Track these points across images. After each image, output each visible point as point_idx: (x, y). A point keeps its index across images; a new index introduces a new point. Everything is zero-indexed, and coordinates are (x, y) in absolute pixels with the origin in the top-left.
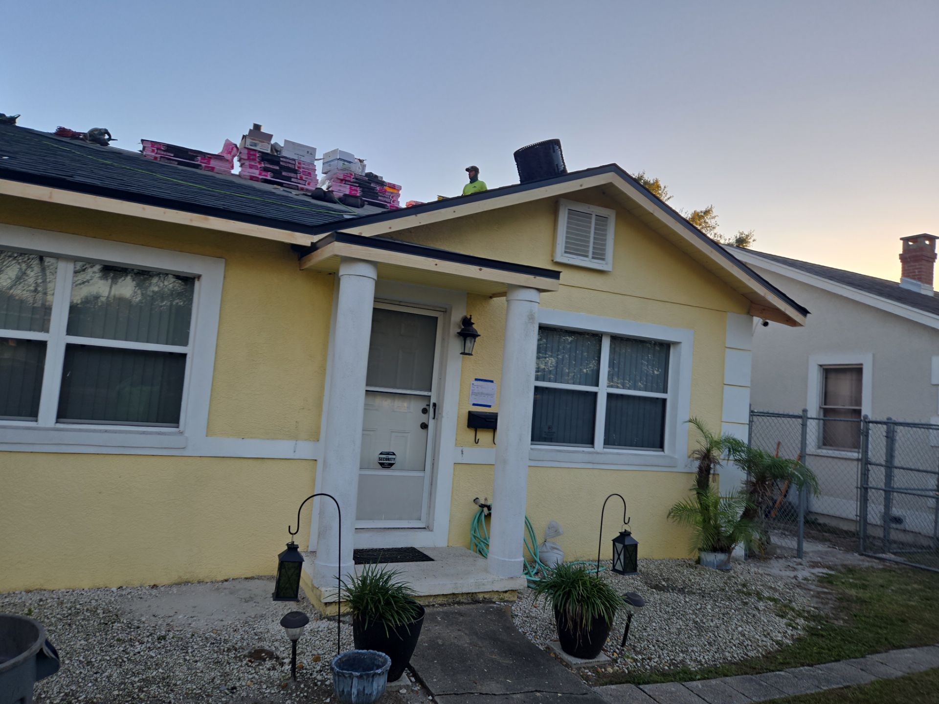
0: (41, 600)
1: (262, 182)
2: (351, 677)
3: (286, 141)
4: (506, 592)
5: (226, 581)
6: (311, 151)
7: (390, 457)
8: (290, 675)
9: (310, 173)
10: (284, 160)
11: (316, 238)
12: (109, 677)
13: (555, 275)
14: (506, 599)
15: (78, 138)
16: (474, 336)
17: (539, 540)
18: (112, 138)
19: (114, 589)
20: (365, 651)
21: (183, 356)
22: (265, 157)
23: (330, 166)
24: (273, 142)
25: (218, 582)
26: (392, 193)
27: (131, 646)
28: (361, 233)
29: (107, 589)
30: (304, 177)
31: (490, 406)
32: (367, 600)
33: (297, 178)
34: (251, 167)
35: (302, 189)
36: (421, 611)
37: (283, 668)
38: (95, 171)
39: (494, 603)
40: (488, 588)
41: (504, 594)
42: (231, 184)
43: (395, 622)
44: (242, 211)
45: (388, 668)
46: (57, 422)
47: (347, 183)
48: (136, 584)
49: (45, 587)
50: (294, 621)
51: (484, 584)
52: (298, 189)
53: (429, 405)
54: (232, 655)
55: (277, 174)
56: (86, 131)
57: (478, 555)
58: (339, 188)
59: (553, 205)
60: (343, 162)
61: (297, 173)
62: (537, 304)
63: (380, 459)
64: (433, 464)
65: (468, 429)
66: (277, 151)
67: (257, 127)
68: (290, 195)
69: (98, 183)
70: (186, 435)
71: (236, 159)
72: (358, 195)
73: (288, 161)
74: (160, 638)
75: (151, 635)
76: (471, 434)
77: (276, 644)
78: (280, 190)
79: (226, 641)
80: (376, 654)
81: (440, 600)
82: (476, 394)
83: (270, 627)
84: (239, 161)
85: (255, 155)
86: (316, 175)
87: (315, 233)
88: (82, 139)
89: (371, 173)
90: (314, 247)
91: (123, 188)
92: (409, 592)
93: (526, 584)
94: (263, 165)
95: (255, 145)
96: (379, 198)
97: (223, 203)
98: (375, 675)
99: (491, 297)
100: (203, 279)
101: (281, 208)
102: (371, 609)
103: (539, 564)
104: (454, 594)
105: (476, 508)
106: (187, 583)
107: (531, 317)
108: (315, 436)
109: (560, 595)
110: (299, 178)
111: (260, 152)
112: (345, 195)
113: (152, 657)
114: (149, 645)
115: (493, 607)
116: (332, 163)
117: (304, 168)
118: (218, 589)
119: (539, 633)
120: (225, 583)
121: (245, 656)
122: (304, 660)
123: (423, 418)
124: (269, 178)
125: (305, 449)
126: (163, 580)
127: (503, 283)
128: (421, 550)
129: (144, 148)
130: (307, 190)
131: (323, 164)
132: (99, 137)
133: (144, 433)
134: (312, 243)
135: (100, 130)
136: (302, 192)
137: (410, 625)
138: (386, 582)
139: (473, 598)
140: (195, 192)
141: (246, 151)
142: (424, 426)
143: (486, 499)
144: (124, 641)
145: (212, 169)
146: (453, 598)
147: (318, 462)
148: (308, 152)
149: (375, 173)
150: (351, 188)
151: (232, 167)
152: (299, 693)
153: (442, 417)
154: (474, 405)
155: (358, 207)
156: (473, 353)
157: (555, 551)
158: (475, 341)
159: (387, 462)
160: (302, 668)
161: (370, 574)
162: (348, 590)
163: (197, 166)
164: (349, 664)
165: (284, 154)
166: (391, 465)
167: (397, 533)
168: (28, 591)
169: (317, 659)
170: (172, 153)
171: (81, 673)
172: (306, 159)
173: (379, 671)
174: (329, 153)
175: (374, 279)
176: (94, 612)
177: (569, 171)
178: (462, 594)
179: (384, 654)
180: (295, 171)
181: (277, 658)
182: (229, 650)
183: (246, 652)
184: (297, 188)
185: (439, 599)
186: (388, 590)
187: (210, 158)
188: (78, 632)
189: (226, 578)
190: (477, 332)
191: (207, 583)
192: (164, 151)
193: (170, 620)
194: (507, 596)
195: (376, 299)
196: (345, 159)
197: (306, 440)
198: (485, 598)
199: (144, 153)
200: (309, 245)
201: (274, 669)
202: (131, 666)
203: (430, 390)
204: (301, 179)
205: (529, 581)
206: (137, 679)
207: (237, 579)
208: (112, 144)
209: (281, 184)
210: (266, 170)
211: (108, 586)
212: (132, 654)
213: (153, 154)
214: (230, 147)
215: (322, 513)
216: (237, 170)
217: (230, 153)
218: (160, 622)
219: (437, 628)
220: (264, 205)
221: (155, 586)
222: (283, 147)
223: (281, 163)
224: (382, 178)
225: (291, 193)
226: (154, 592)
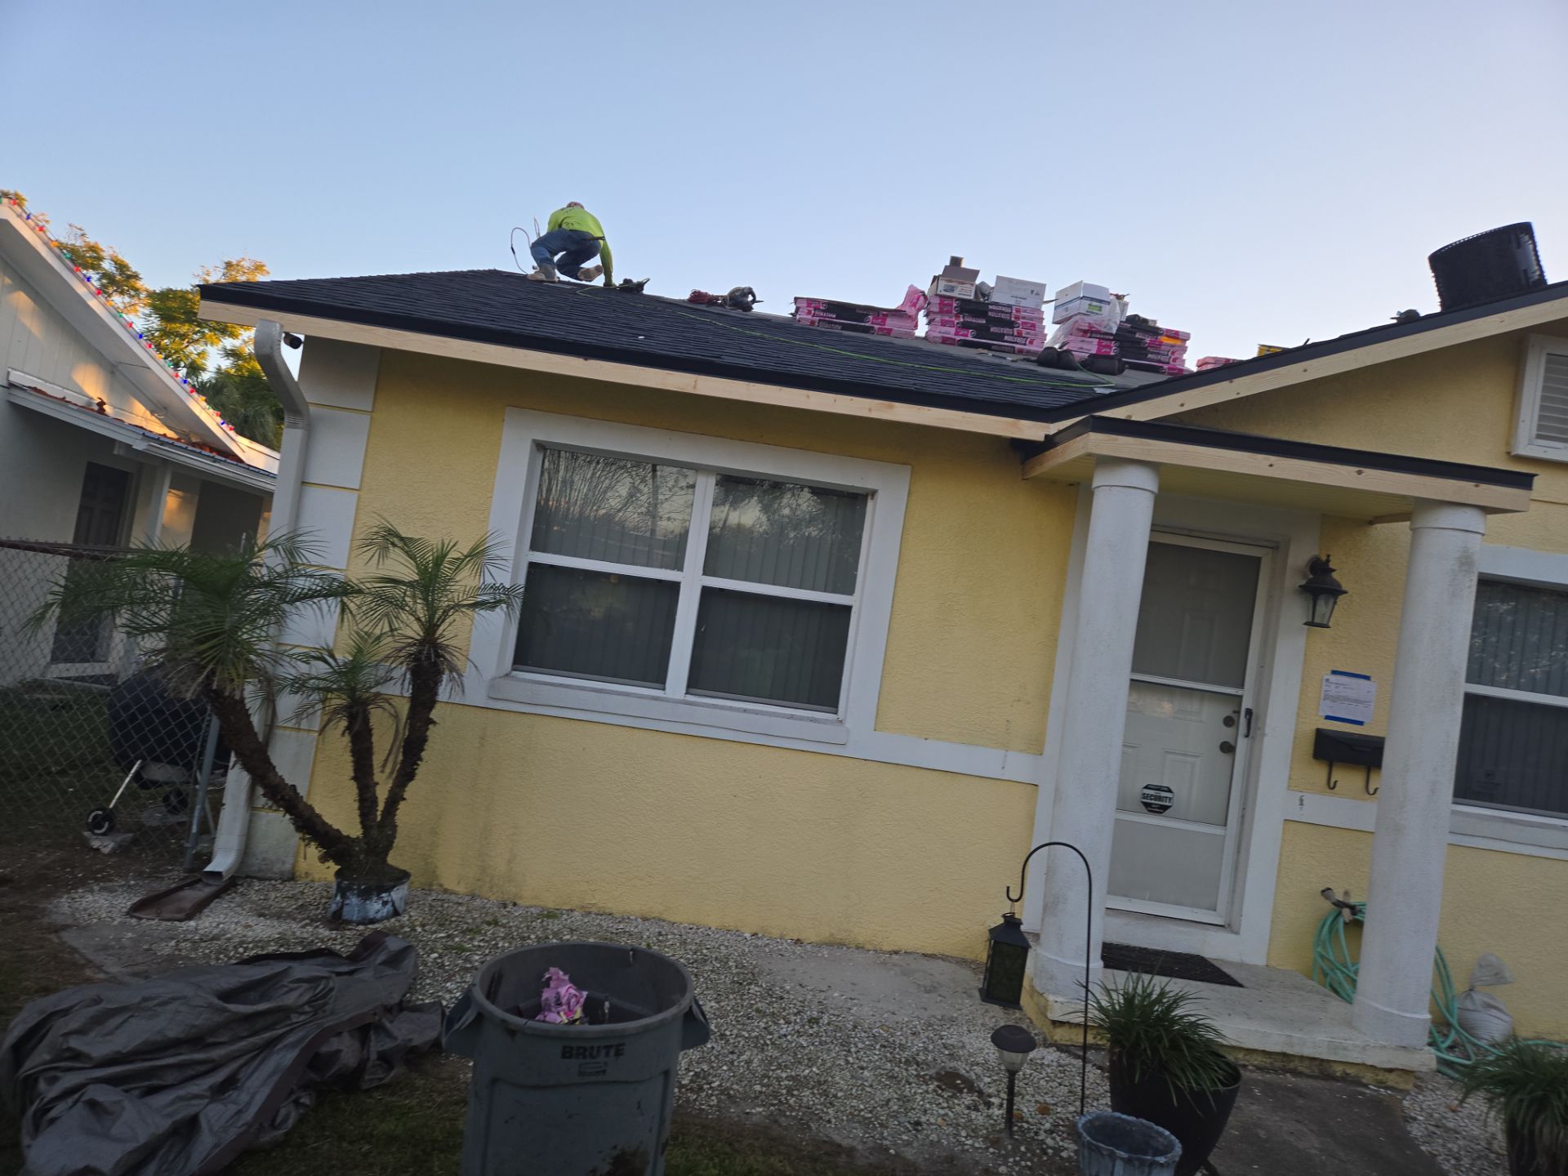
0: (660, 934)
1: (960, 345)
2: (1113, 1157)
3: (999, 278)
4: (1391, 1071)
5: (896, 953)
6: (1037, 290)
7: (1164, 794)
8: (1003, 1126)
9: (1033, 326)
10: (994, 307)
11: (1053, 428)
12: (749, 1062)
13: (1523, 481)
14: (1390, 1083)
15: (715, 304)
16: (1335, 592)
17: (1459, 986)
18: (757, 299)
19: (747, 935)
20: (1132, 1118)
21: (847, 609)
22: (965, 306)
23: (1067, 310)
24: (978, 282)
25: (884, 953)
26: (1173, 346)
27: (776, 1024)
28: (1130, 416)
29: (738, 933)
30: (1024, 331)
31: (1361, 723)
32: (1138, 1034)
33: (1013, 335)
34: (944, 323)
35: (1021, 351)
36: (1233, 1075)
37: (990, 1111)
38: (744, 347)
39: (1366, 1086)
40: (1354, 1057)
41: (1387, 1074)
42: (916, 352)
43: (1189, 1082)
44: (942, 392)
45: (1177, 1159)
46: (686, 693)
47: (1094, 335)
48: (775, 933)
49: (665, 916)
50: (1011, 1040)
51: (1345, 1049)
52: (1014, 353)
53: (1238, 712)
54: (912, 1070)
55: (981, 331)
56: (725, 293)
57: (1328, 991)
58: (1080, 345)
59: (1515, 346)
60: (1089, 302)
61: (1013, 328)
62: (1479, 536)
63: (1145, 796)
64: (1243, 816)
65: (1313, 761)
66: (984, 295)
67: (956, 261)
68: (1004, 362)
69: (751, 364)
70: (847, 725)
71: (922, 313)
72: (1112, 354)
73: (1000, 308)
74: (813, 1021)
75: (799, 1012)
76: (1320, 772)
77: (978, 1069)
78: (988, 356)
79: (902, 1047)
80: (1152, 1128)
81: (1257, 1060)
82: (1334, 699)
83: (965, 1039)
84: (927, 315)
85: (951, 305)
86: (1044, 327)
87: (1053, 421)
88: (721, 305)
89: (1136, 316)
90: (1050, 442)
91: (782, 369)
92: (1211, 1036)
93: (1434, 1065)
94: (962, 320)
95: (952, 289)
96: (1149, 356)
97: (912, 382)
98: (1153, 1164)
99: (1371, 523)
100: (880, 496)
101: (996, 383)
102: (1145, 1050)
103: (1457, 1032)
104: (1284, 1055)
105: (1327, 905)
106: (841, 945)
107: (1466, 561)
108: (1036, 746)
109: (1521, 1101)
110: (1015, 334)
111: (958, 299)
112: (1091, 356)
113: (804, 1047)
114: (797, 1027)
115: (1363, 1094)
116: (1070, 305)
117: (1024, 318)
118: (884, 963)
119: (1466, 1162)
120: (894, 956)
121: (931, 1078)
122: (1025, 1107)
123: (1226, 734)
124: (970, 338)
125: (1019, 767)
126: (810, 936)
127: (1404, 497)
128: (1216, 964)
129: (797, 309)
130: (1028, 352)
131: (1056, 308)
132: (741, 299)
133: (792, 717)
134: (1047, 436)
135: (743, 289)
136: (1022, 357)
137: (1216, 1094)
138: (1170, 1009)
139: (1322, 1069)
140: (874, 368)
141: (937, 301)
142: (1228, 748)
143: (1346, 893)
144: (764, 1015)
145: (890, 331)
146: (1283, 1062)
147: (1040, 788)
148: (1032, 292)
149: (1143, 315)
150: (1099, 344)
151: (916, 326)
152: (1018, 1159)
153: (1264, 735)
154: (1328, 718)
155: (1113, 374)
156: (1330, 624)
157: (1494, 1012)
158: (1335, 603)
159: (1156, 802)
160: (1021, 1119)
161: (1139, 990)
162: (1101, 1009)
163: (867, 330)
164: (1103, 1131)
165: (995, 298)
166: (1165, 808)
167: (1173, 927)
168: (645, 919)
169: (1044, 1110)
170: (834, 313)
171: (713, 1048)
172: (1029, 303)
173: (1162, 1160)
174: (1066, 289)
175: (1152, 492)
176: (724, 961)
177: (1550, 282)
178: (1302, 1058)
179: (1167, 1133)
180: (1011, 324)
181: (980, 1093)
182: (907, 1062)
183: (932, 1072)
184: (1012, 351)
185: (1255, 1056)
186: (1173, 1022)
187: (886, 316)
188: (707, 988)
189: (896, 948)
190: (1339, 586)
191: (869, 951)
192: (824, 311)
193: (822, 996)
194: (1391, 1079)
195: (1155, 528)
196: (1096, 299)
197: (1021, 751)
198: (1347, 1074)
199: (798, 317)
200: (1042, 439)
201: (976, 1109)
202: (776, 1054)
203: (1242, 685)
204: (1020, 335)
205: (1441, 1061)
206: (784, 1075)
207: (910, 953)
208: (757, 308)
209: (988, 347)
210: (965, 326)
211: (741, 929)
212: (776, 1035)
213: (810, 317)
214: (915, 298)
215: (1050, 873)
216: (922, 330)
217: (914, 305)
218: (809, 997)
219: (1254, 1107)
220: (970, 381)
221: (798, 942)
222: (993, 288)
223: (990, 314)
224: (1155, 322)
225: (1005, 358)
226: (798, 950)
